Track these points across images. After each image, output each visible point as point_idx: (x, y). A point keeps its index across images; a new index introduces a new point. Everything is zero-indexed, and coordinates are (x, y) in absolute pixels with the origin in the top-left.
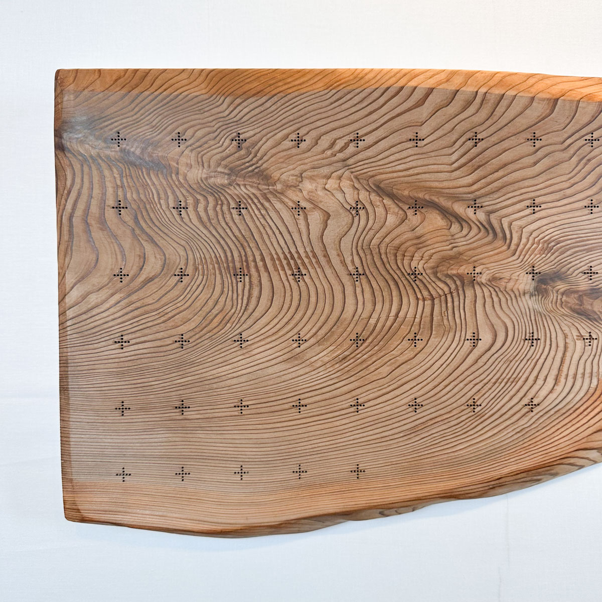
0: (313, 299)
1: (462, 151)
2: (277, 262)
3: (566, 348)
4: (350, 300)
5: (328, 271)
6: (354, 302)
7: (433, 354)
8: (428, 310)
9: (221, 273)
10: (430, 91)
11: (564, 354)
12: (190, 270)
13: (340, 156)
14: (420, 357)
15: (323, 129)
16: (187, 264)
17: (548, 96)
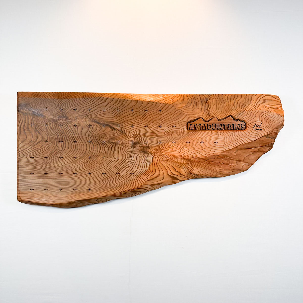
0: (79, 148)
1: (115, 113)
2: (70, 138)
3: (140, 160)
4: (88, 148)
5: (83, 141)
6: (89, 148)
7: (108, 161)
8: (107, 151)
9: (56, 141)
10: (107, 99)
11: (140, 161)
12: (48, 140)
13: (86, 113)
14: (105, 162)
15: (81, 107)
16: (48, 139)
17: (136, 100)
